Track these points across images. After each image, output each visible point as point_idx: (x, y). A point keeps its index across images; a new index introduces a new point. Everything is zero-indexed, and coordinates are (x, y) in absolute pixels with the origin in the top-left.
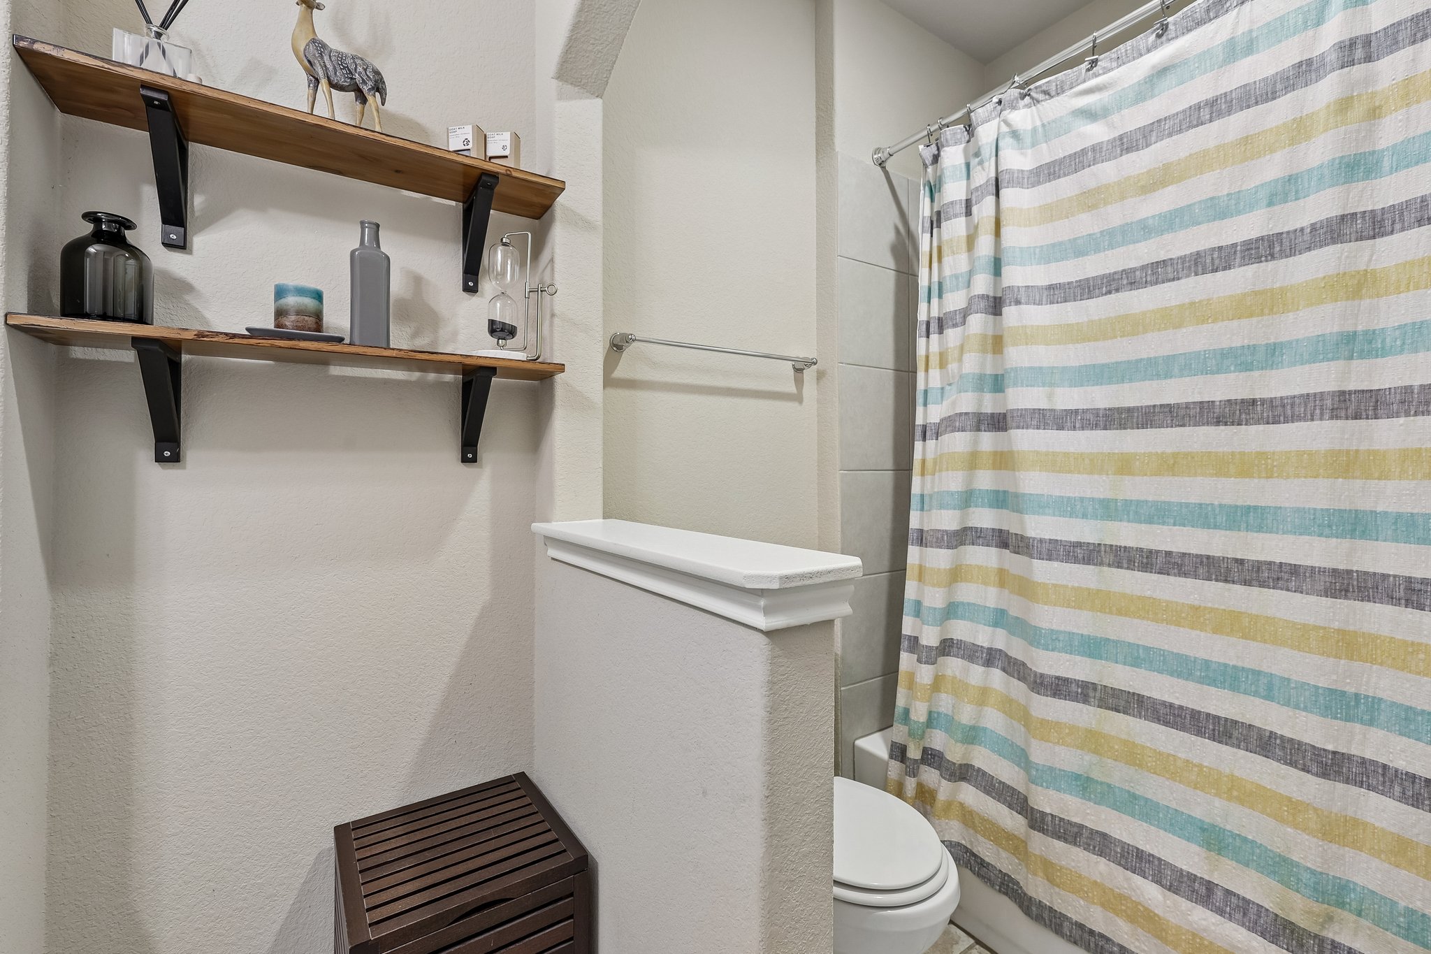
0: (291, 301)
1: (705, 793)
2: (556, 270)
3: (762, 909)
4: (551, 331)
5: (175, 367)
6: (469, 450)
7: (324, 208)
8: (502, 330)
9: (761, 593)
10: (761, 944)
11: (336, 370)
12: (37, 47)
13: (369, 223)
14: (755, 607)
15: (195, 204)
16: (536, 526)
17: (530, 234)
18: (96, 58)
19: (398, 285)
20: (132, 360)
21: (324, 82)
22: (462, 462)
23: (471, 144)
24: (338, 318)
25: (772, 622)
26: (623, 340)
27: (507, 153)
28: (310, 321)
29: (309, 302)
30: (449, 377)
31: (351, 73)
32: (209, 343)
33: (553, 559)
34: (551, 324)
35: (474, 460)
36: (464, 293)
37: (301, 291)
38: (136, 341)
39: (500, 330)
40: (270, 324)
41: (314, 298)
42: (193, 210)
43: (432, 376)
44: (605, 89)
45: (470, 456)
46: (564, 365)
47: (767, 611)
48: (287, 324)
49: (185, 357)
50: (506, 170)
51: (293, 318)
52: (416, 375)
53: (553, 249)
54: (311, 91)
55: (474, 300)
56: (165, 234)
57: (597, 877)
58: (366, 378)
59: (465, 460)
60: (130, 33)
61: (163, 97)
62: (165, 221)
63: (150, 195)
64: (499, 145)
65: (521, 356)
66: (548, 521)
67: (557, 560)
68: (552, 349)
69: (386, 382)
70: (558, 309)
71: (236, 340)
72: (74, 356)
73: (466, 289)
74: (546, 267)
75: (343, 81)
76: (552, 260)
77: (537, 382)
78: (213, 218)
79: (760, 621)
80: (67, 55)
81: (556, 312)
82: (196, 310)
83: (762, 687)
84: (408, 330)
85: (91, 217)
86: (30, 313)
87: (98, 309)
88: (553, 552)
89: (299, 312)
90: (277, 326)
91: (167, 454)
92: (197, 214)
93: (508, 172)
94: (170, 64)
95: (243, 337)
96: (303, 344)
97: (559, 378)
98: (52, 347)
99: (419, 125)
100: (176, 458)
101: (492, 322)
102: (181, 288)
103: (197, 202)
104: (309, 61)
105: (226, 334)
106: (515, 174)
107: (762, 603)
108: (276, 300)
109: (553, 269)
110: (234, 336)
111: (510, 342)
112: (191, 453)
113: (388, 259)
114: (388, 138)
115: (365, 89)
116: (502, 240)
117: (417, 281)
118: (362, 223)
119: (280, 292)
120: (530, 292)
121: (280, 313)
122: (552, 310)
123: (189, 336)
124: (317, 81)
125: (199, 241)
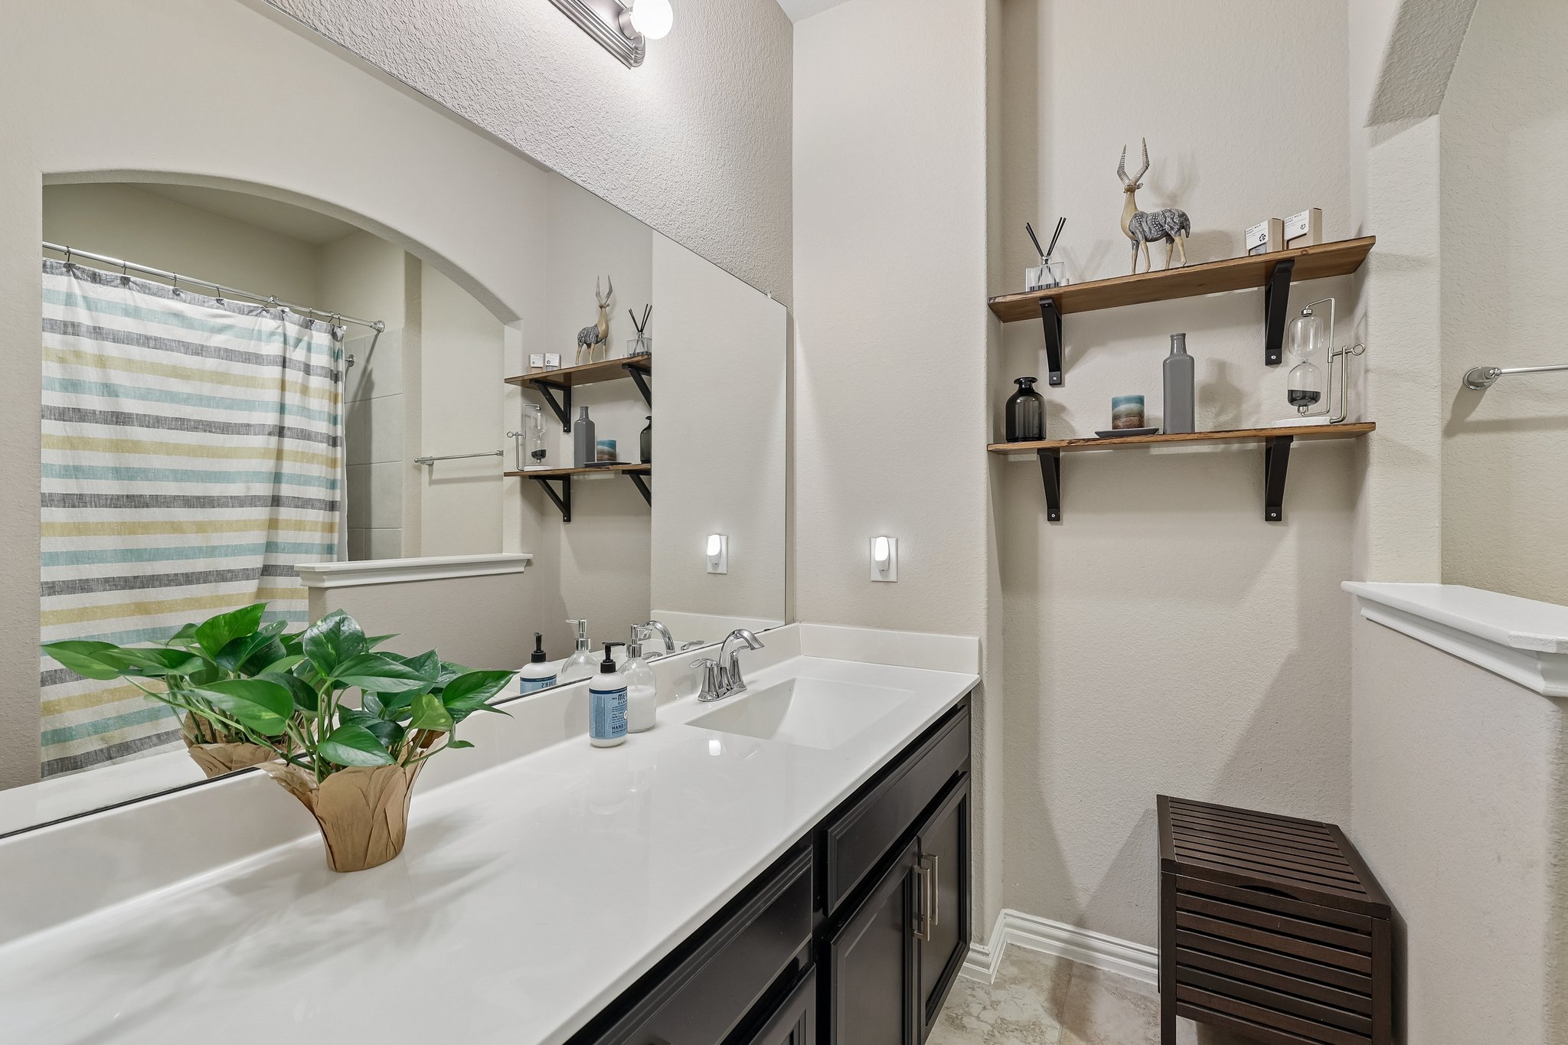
0: (1123, 408)
1: (1499, 859)
2: (1369, 324)
3: (1547, 975)
4: (1365, 387)
5: (1057, 460)
6: (1273, 508)
7: (1144, 330)
8: (1303, 398)
9: (1540, 655)
10: (1546, 1008)
11: (1155, 451)
12: (997, 300)
13: (1177, 335)
14: (1534, 670)
15: (1066, 353)
16: (1348, 585)
17: (1333, 300)
18: (1019, 294)
19: (1202, 375)
20: (1036, 459)
21: (1142, 242)
22: (1266, 520)
23: (1267, 239)
24: (1155, 412)
25: (1557, 688)
26: (1481, 376)
27: (1305, 231)
28: (1135, 419)
29: (1134, 406)
30: (1252, 445)
31: (1162, 226)
32: (1074, 445)
33: (1368, 619)
34: (1366, 379)
35: (1279, 518)
36: (1268, 367)
37: (1129, 400)
38: (1040, 451)
39: (1301, 398)
40: (1110, 428)
41: (1137, 403)
42: (1065, 358)
43: (1235, 447)
44: (1441, 103)
45: (1274, 515)
46: (1374, 423)
47: (1546, 675)
48: (1120, 424)
49: (1062, 454)
50: (1302, 252)
51: (1124, 420)
52: (1221, 447)
53: (1366, 303)
54: (1134, 251)
55: (1279, 371)
56: (1051, 378)
57: (1407, 938)
58: (1178, 454)
59: (1268, 518)
60: (1033, 268)
61: (1050, 301)
62: (1051, 370)
63: (1043, 355)
64: (1298, 225)
65: (1323, 420)
66: (1361, 579)
67: (1371, 620)
68: (1365, 405)
69: (1195, 455)
70: (1372, 364)
71: (1089, 443)
72: (1010, 460)
73: (1269, 362)
74: (1360, 323)
75: (1155, 235)
76: (1365, 315)
77: (1353, 439)
78: (1076, 358)
79: (1539, 684)
80: (1009, 299)
81: (1371, 366)
82: (1067, 422)
83: (1548, 754)
84: (1214, 410)
85: (1018, 381)
86: (995, 443)
87: (1021, 435)
88: (1367, 612)
89: (1128, 415)
90: (1114, 428)
91: (1053, 516)
92: (1067, 360)
93: (1304, 253)
94: (1052, 276)
95: (1094, 440)
96: (1129, 439)
97: (1373, 435)
98: (1001, 456)
99: (1221, 232)
100: (1058, 519)
101: (1291, 392)
102: (1061, 409)
103: (1067, 351)
104: (1133, 233)
105: (1084, 440)
106: (1311, 251)
107: (1540, 665)
108: (1113, 409)
109: (1366, 325)
110: (1089, 440)
111: (1313, 407)
112: (1065, 516)
113: (1192, 359)
114: (1190, 268)
115: (1172, 233)
116: (1302, 312)
117: (1221, 367)
118: (1172, 337)
119: (1115, 403)
120: (1333, 356)
121: (1115, 418)
122: (1366, 365)
123: (1064, 444)
124: (1138, 243)
125: (1069, 377)
